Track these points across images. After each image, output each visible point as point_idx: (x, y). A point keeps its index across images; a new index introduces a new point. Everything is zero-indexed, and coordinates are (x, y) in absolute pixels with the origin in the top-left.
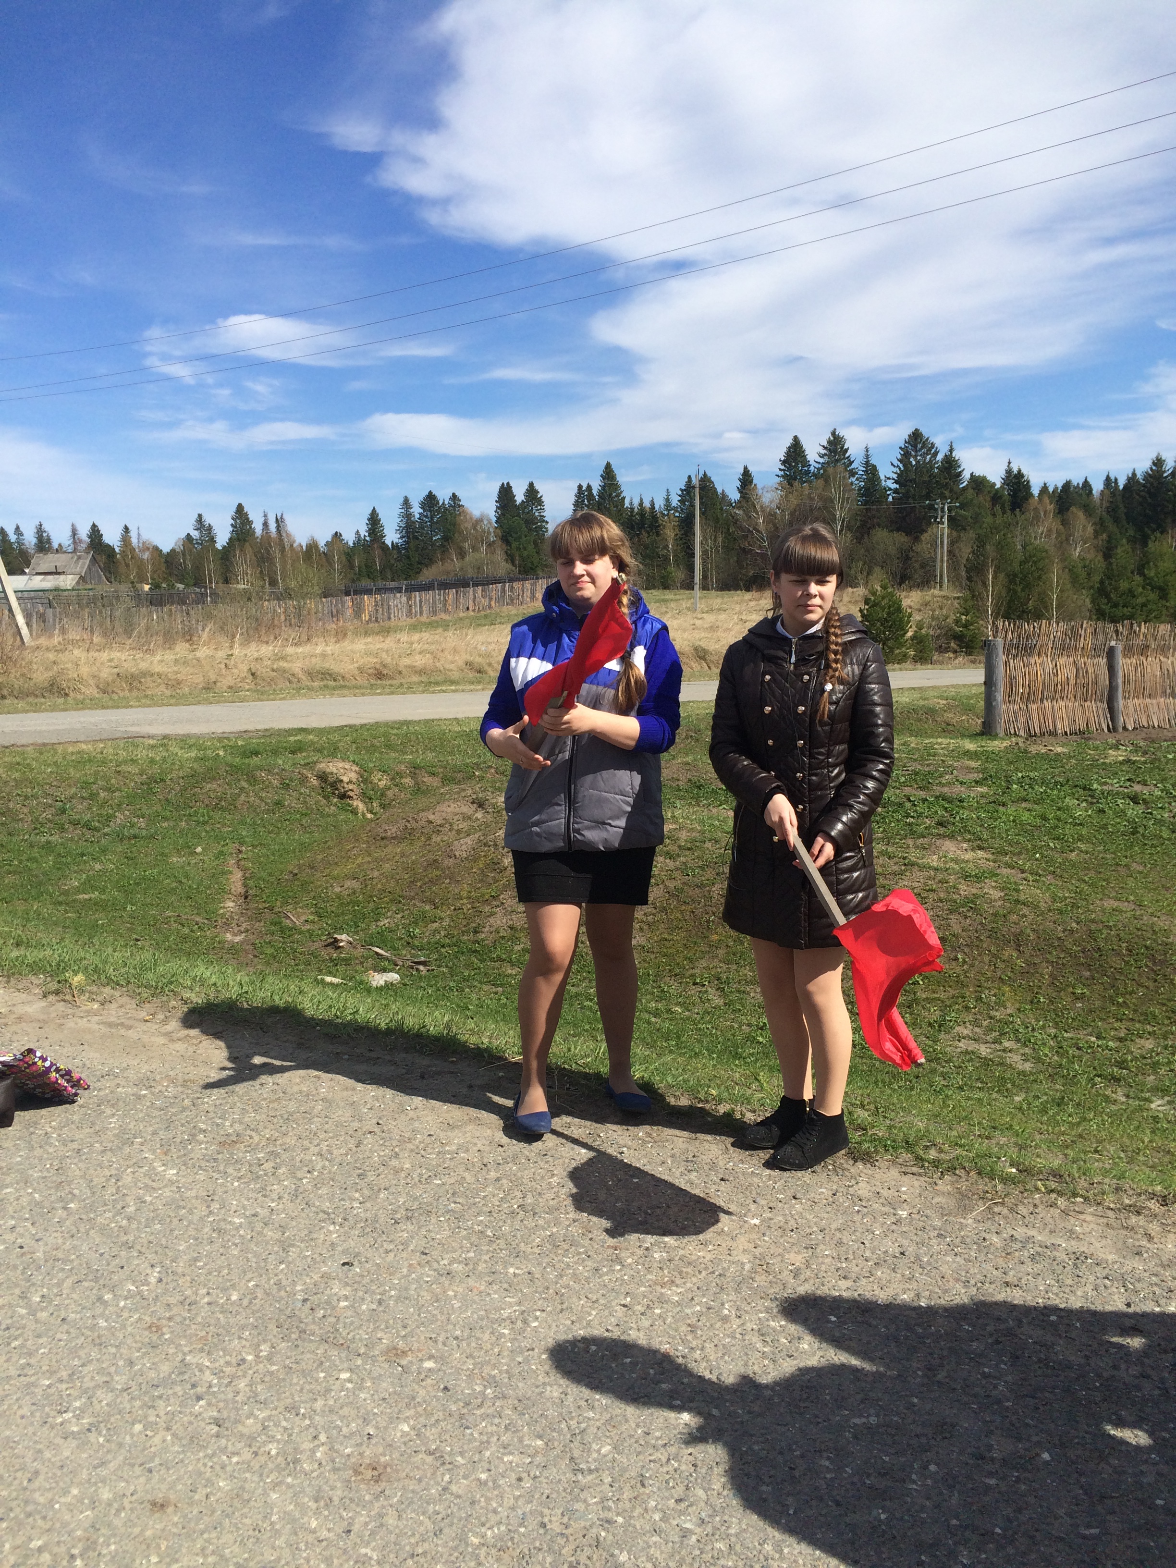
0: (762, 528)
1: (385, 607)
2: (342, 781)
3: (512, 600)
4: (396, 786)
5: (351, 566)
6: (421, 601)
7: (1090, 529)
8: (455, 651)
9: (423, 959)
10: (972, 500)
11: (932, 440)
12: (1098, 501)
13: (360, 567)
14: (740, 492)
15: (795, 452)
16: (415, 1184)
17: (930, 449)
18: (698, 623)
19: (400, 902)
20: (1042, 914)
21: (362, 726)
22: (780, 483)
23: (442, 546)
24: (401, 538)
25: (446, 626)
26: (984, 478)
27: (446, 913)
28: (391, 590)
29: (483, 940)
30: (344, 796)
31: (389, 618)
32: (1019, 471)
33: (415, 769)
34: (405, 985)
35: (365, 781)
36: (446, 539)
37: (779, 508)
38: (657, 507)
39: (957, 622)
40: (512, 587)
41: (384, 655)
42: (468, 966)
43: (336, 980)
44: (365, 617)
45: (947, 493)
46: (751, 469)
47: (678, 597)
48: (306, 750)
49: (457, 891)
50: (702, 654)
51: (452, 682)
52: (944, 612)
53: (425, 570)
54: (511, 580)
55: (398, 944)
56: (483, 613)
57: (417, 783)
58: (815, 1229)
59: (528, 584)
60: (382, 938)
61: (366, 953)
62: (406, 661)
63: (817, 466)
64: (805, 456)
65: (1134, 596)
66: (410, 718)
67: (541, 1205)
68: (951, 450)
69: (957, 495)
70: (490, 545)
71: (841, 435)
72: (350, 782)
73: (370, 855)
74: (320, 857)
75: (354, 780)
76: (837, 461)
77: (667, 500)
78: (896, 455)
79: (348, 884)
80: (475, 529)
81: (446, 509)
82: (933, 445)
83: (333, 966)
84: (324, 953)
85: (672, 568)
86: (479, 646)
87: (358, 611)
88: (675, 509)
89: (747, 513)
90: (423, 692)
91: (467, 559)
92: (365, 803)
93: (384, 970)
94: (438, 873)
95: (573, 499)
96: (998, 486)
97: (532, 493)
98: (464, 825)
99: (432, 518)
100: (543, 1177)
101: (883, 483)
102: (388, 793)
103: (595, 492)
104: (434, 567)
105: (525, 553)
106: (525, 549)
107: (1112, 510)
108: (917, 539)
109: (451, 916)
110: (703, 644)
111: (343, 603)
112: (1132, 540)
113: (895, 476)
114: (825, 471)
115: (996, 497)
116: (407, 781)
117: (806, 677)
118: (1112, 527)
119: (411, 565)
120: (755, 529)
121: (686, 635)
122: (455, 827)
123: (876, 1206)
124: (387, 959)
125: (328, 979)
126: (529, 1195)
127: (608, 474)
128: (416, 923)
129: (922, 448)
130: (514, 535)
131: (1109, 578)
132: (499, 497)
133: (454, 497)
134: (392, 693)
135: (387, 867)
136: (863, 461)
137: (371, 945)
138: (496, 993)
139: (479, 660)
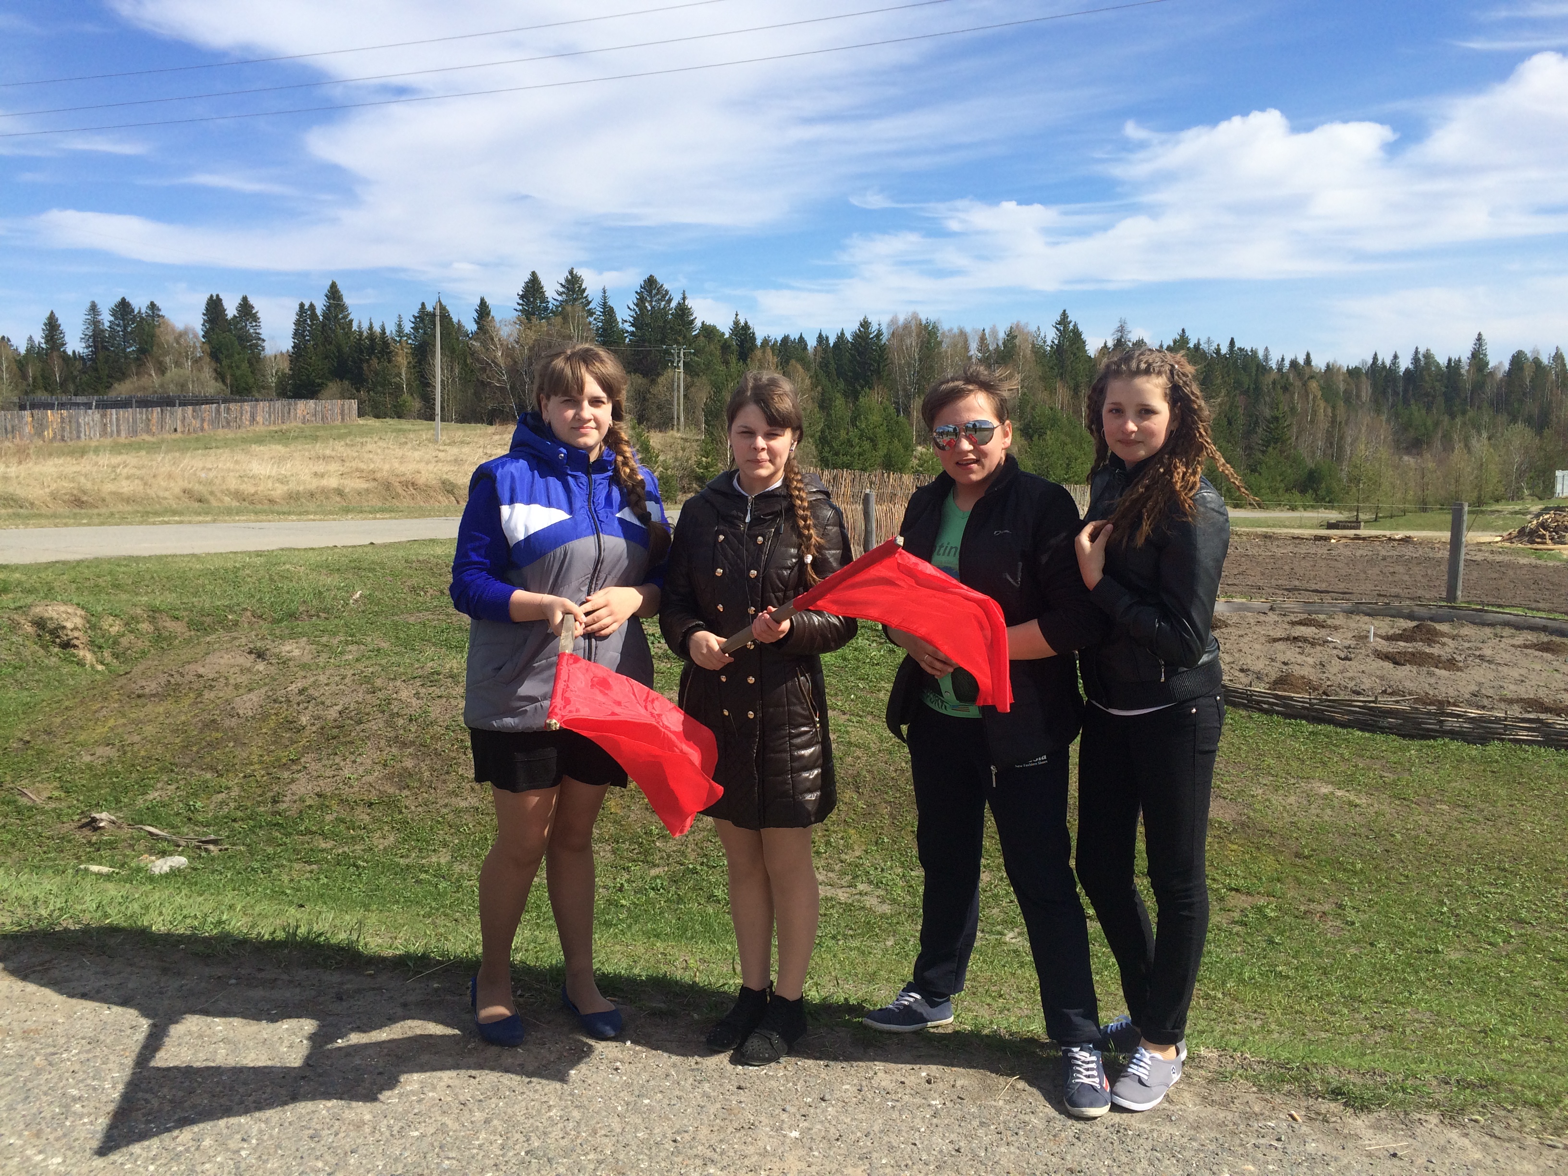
0: (501, 361)
1: (74, 425)
2: (64, 627)
3: (228, 423)
4: (131, 632)
5: (24, 377)
6: (118, 419)
7: (808, 381)
8: (170, 476)
9: (212, 837)
10: (704, 347)
11: (666, 287)
12: (812, 357)
13: (34, 379)
14: (477, 323)
15: (533, 288)
16: (387, 1140)
17: (664, 296)
18: (441, 455)
19: (172, 771)
20: (874, 754)
21: (79, 563)
22: (518, 318)
23: (138, 359)
24: (87, 347)
25: (153, 448)
26: (714, 327)
27: (233, 781)
28: (78, 405)
29: (285, 811)
30: (67, 645)
31: (79, 437)
32: (746, 323)
33: (154, 612)
34: (195, 869)
35: (93, 627)
36: (143, 351)
37: (517, 343)
38: (388, 332)
39: (699, 463)
40: (229, 409)
41: (83, 480)
42: (271, 841)
43: (105, 869)
44: (48, 434)
45: (680, 339)
46: (488, 301)
47: (416, 427)
48: (11, 591)
49: (245, 755)
50: (449, 488)
51: (175, 513)
52: (687, 453)
53: (116, 385)
54: (225, 401)
55: (177, 821)
56: (194, 436)
57: (157, 629)
58: (859, 1134)
59: (247, 407)
60: (153, 814)
61: (135, 833)
62: (108, 487)
63: (555, 303)
64: (543, 293)
65: (852, 446)
66: (135, 553)
67: (552, 1147)
68: (684, 299)
69: (691, 342)
70: (196, 361)
71: (579, 274)
72: (76, 628)
73: (124, 716)
74: (58, 720)
75: (80, 626)
76: (575, 300)
77: (400, 326)
78: (631, 300)
79: (100, 751)
80: (178, 343)
81: (142, 318)
82: (667, 292)
83: (95, 851)
84: (80, 837)
85: (406, 396)
86: (198, 473)
87: (40, 428)
88: (408, 335)
89: (484, 344)
90: (141, 523)
91: (168, 374)
92: (94, 653)
93: (163, 854)
94: (219, 735)
95: (294, 317)
96: (727, 336)
97: (246, 308)
98: (243, 679)
99: (125, 327)
100: (539, 1111)
101: (620, 325)
102: (122, 640)
103: (319, 312)
104: (128, 382)
105: (238, 373)
106: (238, 367)
107: (824, 365)
108: (653, 382)
109: (241, 786)
110: (452, 478)
111: (21, 418)
112: (845, 395)
113: (631, 319)
114: (563, 309)
115: (725, 346)
116: (145, 626)
117: (760, 539)
118: (824, 381)
119: (99, 378)
120: (493, 362)
121: (431, 467)
122: (232, 681)
123: (906, 1098)
124: (165, 839)
125: (95, 868)
126: (533, 1138)
127: (334, 294)
128: (195, 795)
129: (657, 294)
130: (225, 352)
131: (829, 428)
132: (207, 309)
133: (153, 306)
134: (102, 524)
135: (150, 730)
136: (601, 301)
137: (141, 823)
138: (311, 872)
139: (197, 487)
